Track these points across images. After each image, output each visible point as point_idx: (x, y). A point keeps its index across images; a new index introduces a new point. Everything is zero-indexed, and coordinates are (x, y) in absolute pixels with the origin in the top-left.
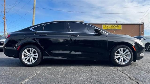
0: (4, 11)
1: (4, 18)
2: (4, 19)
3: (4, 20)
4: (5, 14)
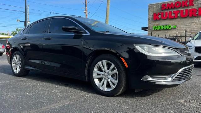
0: (86, 1)
1: (85, 11)
2: (86, 12)
3: (86, 14)
4: (87, 5)
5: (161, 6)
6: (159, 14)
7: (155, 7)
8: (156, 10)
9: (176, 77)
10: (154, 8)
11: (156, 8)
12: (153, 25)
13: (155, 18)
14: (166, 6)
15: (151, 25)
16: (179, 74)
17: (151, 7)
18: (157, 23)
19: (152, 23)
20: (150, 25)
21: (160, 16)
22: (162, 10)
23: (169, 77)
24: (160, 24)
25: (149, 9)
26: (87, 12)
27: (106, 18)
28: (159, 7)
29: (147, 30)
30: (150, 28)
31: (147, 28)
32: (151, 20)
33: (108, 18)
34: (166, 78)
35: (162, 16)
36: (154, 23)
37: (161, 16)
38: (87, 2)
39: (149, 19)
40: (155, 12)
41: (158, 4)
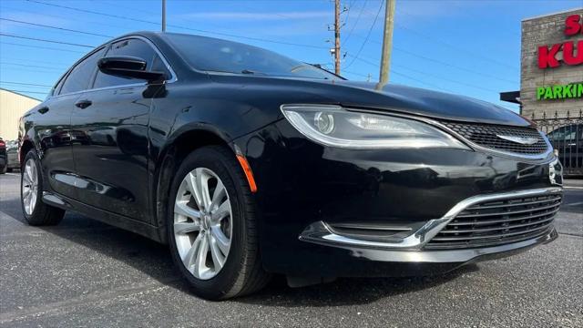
0: (336, 21)
1: (333, 50)
2: (335, 53)
3: (336, 58)
4: (340, 32)
5: (564, 21)
6: (558, 48)
7: (542, 26)
8: (545, 37)
9: (439, 235)
10: (540, 29)
11: (548, 30)
12: (537, 84)
13: (546, 60)
14: (580, 22)
15: (532, 84)
16: (453, 221)
17: (529, 27)
18: (549, 78)
19: (533, 78)
20: (526, 83)
21: (559, 56)
22: (569, 36)
23: (409, 233)
24: (562, 80)
25: (524, 34)
26: (340, 53)
27: (382, 64)
28: (556, 26)
29: (518, 99)
30: (528, 94)
31: (517, 94)
32: (529, 70)
33: (388, 63)
34: (397, 234)
35: (568, 54)
36: (539, 79)
37: (565, 55)
38: (339, 24)
39: (524, 67)
40: (543, 43)
41: (553, 16)
